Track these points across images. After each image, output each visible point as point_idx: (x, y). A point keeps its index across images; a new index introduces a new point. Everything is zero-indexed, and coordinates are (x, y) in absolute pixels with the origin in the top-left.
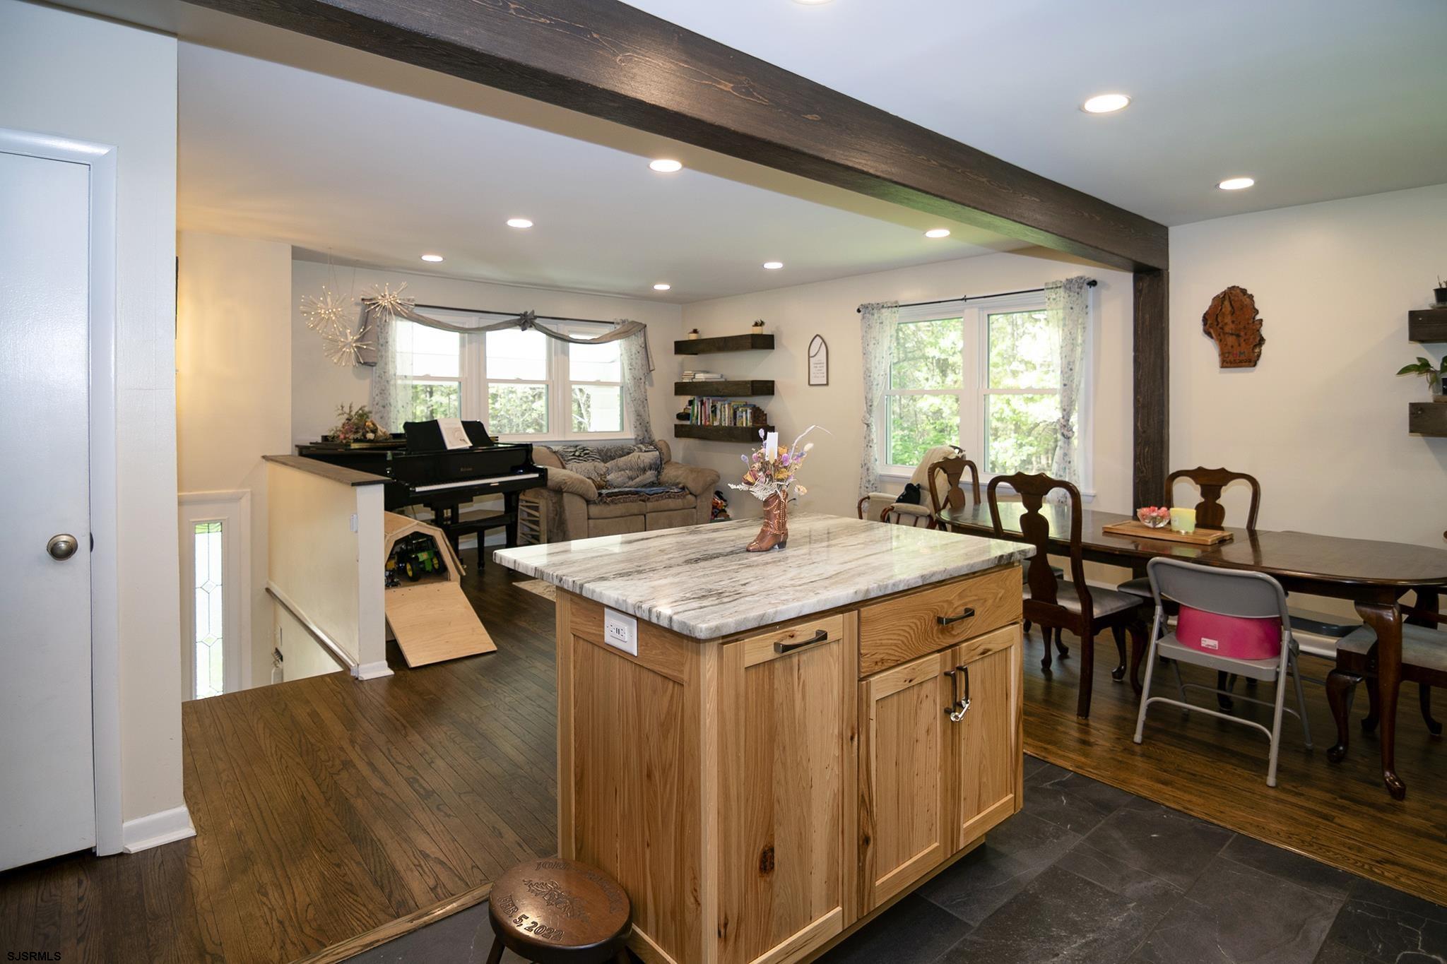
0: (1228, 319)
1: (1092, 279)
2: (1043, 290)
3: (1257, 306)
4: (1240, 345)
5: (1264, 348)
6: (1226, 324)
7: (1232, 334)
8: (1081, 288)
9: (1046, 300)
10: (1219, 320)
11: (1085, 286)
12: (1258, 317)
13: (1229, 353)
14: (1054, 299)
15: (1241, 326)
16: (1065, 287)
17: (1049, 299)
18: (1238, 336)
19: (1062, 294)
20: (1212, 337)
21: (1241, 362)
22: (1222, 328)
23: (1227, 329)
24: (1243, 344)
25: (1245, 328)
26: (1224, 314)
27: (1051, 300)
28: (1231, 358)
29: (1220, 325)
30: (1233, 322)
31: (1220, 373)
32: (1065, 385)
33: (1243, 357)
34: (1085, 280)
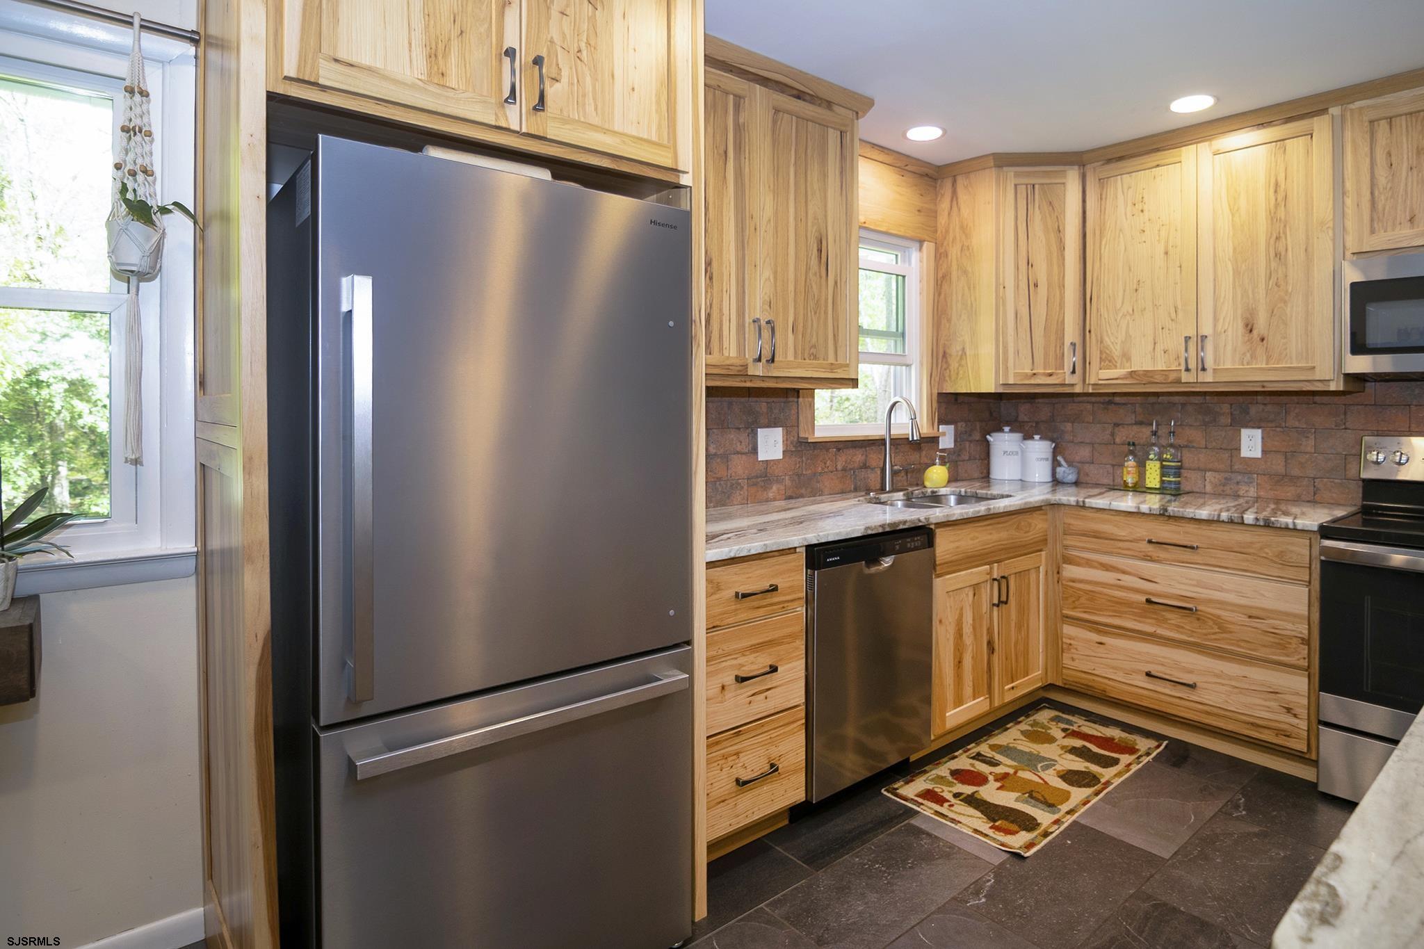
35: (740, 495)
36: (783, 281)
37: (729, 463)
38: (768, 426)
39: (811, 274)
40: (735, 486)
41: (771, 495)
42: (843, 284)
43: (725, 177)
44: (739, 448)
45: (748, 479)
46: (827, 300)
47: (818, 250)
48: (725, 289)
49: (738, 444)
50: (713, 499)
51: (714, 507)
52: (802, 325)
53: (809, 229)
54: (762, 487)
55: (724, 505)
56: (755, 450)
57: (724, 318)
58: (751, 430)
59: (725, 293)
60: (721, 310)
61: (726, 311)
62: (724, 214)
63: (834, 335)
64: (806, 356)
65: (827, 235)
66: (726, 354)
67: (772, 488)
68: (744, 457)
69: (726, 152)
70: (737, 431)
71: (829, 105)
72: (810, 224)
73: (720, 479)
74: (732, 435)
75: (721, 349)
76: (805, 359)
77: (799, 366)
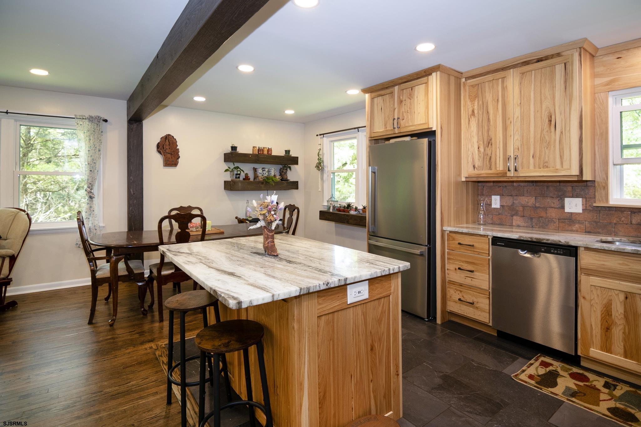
0: (168, 147)
1: (106, 118)
2: (74, 118)
3: (177, 144)
4: (172, 158)
5: (179, 159)
6: (167, 149)
7: (169, 153)
8: (99, 122)
9: (76, 124)
10: (164, 147)
11: (101, 121)
12: (177, 148)
13: (168, 161)
14: (81, 125)
15: (173, 150)
16: (89, 119)
17: (78, 124)
18: (171, 154)
19: (87, 123)
20: (161, 154)
21: (172, 164)
22: (165, 150)
23: (167, 151)
24: (173, 158)
25: (174, 151)
26: (166, 145)
27: (79, 125)
28: (169, 163)
29: (164, 149)
30: (169, 148)
31: (164, 168)
32: (91, 171)
33: (173, 163)
34: (101, 118)
35: (554, 225)
36: (527, 138)
37: (547, 211)
38: (572, 197)
39: (544, 132)
40: (551, 221)
41: (574, 229)
42: (567, 132)
43: (498, 108)
44: (553, 205)
45: (559, 219)
46: (555, 141)
47: (549, 121)
48: (497, 147)
49: (552, 204)
50: (538, 225)
51: (539, 228)
52: (538, 154)
53: (543, 113)
54: (568, 224)
55: (543, 228)
56: (563, 207)
57: (497, 157)
58: (561, 198)
59: (497, 148)
60: (496, 155)
61: (498, 154)
62: (497, 121)
63: (561, 156)
64: (541, 166)
65: (555, 112)
66: (498, 169)
67: (575, 225)
68: (556, 209)
69: (498, 100)
70: (552, 198)
71: (559, 55)
72: (543, 111)
73: (542, 217)
74: (549, 200)
75: (496, 168)
76: (540, 168)
77: (535, 172)
